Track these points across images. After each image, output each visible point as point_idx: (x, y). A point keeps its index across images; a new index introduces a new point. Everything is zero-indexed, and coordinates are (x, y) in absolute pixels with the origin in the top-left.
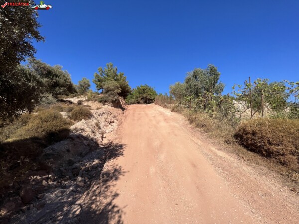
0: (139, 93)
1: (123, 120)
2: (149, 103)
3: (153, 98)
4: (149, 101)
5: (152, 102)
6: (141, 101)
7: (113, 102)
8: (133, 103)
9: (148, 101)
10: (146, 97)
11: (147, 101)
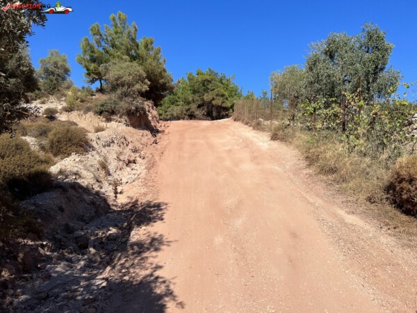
0: (194, 92)
1: (157, 158)
2: (219, 117)
3: (229, 105)
4: (219, 112)
5: (227, 116)
6: (198, 113)
7: (130, 114)
8: (178, 118)
9: (216, 112)
10: (210, 102)
11: (214, 114)
